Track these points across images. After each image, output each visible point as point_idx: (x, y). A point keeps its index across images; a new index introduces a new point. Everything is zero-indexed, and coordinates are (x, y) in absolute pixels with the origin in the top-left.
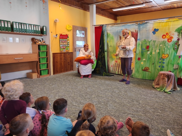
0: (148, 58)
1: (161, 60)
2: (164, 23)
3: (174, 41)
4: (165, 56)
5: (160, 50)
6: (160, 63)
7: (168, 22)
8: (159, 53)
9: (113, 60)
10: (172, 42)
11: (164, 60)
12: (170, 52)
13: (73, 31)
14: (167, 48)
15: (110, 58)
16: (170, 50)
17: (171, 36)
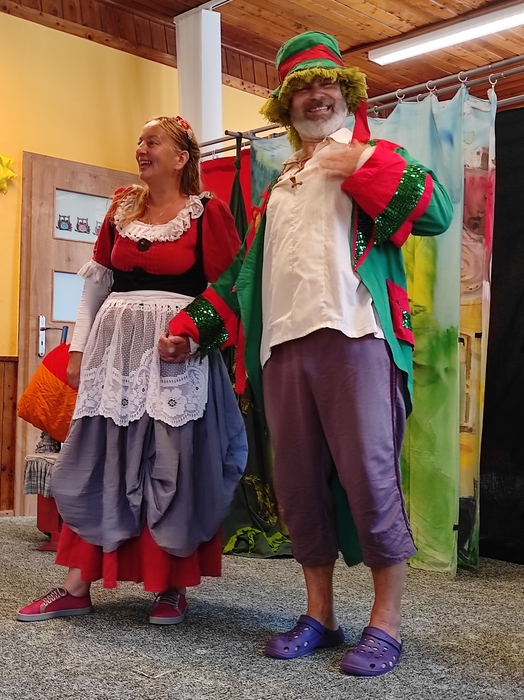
13: (28, 195)
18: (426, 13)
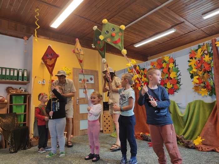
13: (74, 75)
18: (143, 37)
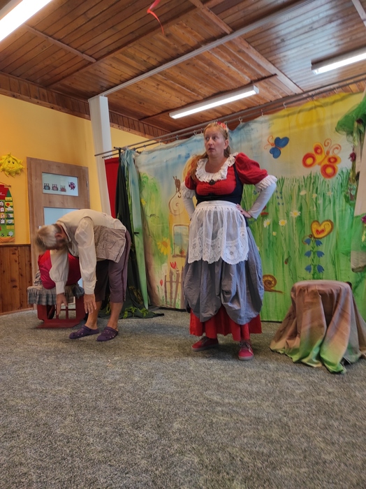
0: (267, 243)
1: (311, 244)
2: (301, 114)
3: (345, 171)
4: (320, 229)
5: (301, 209)
6: (308, 254)
7: (316, 107)
8: (300, 219)
9: (162, 263)
10: (337, 175)
11: (319, 243)
12: (337, 210)
13: (30, 175)
14: (324, 200)
15: (154, 255)
16: (337, 206)
17: (331, 155)
18: (191, 98)
